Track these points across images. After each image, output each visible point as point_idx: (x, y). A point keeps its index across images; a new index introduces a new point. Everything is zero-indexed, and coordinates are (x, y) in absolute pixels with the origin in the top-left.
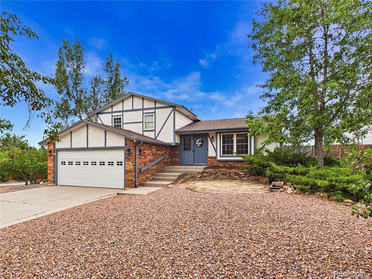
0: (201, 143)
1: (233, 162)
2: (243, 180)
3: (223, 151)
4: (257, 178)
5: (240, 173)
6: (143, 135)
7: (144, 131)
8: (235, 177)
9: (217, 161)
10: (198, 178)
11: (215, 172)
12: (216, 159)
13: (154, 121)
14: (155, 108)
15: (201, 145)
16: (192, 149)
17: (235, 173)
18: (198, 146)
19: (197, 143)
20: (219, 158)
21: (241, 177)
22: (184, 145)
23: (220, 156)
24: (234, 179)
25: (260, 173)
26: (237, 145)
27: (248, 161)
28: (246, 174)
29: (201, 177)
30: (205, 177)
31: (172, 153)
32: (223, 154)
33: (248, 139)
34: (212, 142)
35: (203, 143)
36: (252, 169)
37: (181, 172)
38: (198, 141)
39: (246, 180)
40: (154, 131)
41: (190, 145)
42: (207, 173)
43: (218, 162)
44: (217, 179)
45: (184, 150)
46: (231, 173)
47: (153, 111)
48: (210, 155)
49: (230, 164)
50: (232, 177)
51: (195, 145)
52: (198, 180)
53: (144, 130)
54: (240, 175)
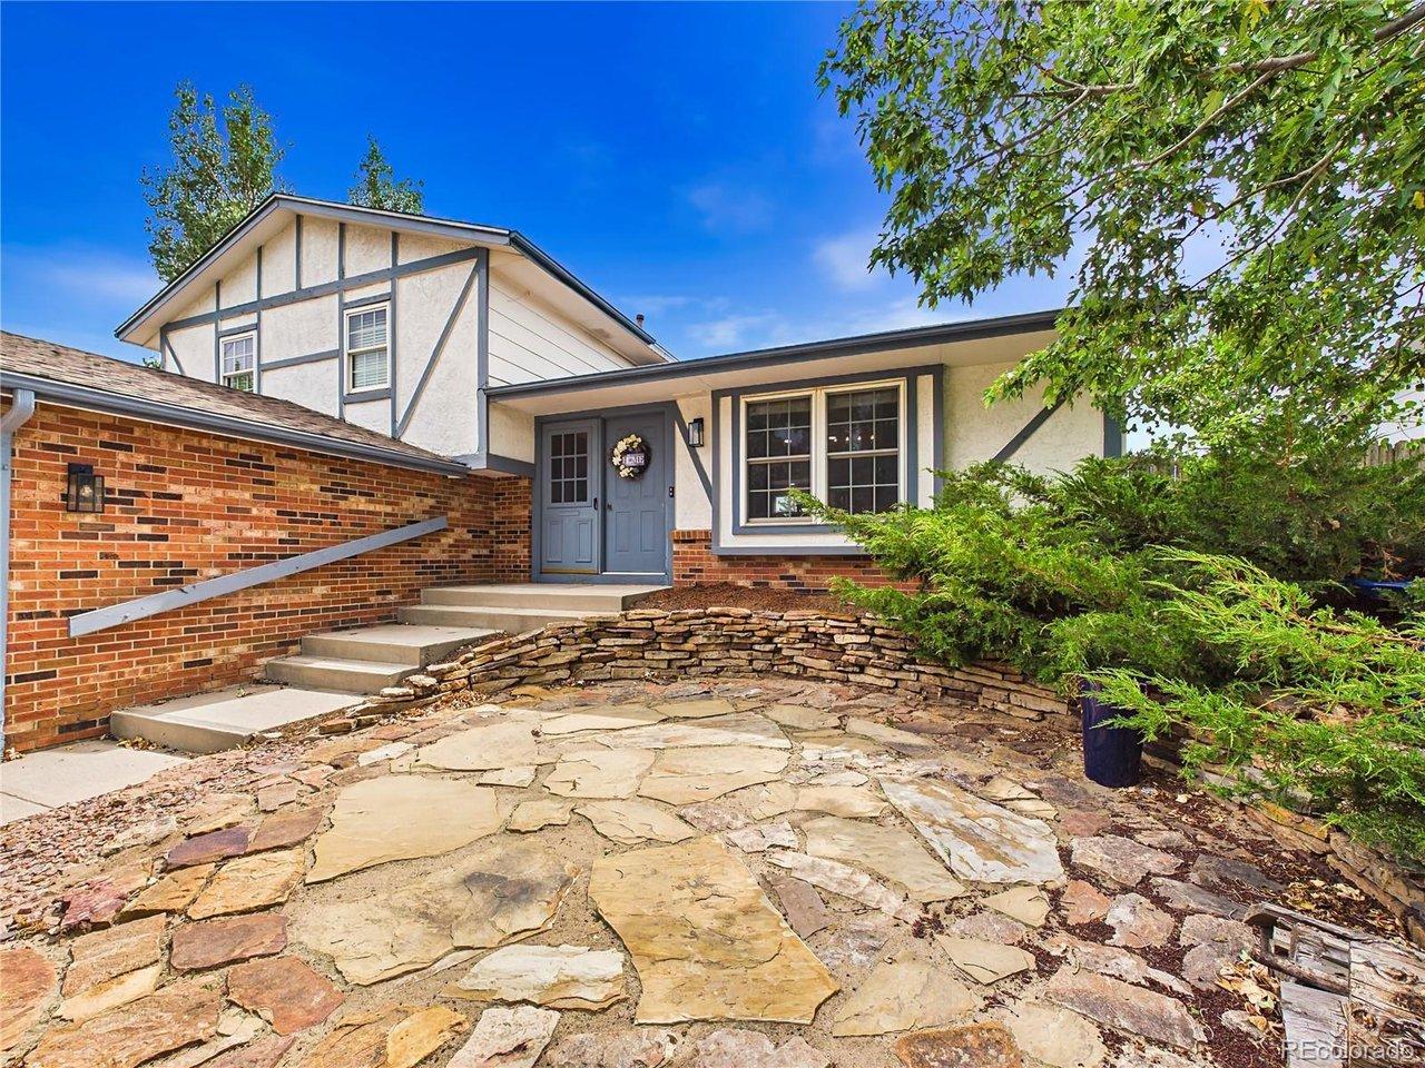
0: (638, 459)
1: (807, 566)
2: (860, 685)
3: (750, 496)
4: (959, 680)
5: (839, 639)
6: (342, 420)
7: (347, 400)
8: (809, 662)
9: (722, 558)
10: (556, 667)
11: (681, 628)
12: (713, 544)
13: (388, 344)
14: (396, 272)
15: (640, 471)
16: (593, 491)
17: (809, 636)
18: (624, 473)
19: (616, 461)
20: (729, 541)
21: (847, 664)
22: (556, 473)
23: (738, 531)
24: (797, 677)
25: (987, 646)
26: (830, 461)
27: (891, 557)
28: (877, 649)
29: (580, 660)
30: (613, 658)
31: (496, 519)
32: (750, 515)
33: (896, 424)
34: (692, 448)
35: (648, 460)
36: (923, 614)
37: (492, 620)
38: (622, 446)
39: (880, 689)
40: (390, 394)
41: (583, 473)
42: (626, 635)
43: (726, 565)
44: (693, 671)
45: (556, 499)
46: (781, 633)
47: (385, 288)
48: (683, 525)
49: (792, 572)
50: (790, 660)
51: (610, 471)
52: (558, 681)
53: (345, 393)
54: (843, 649)
